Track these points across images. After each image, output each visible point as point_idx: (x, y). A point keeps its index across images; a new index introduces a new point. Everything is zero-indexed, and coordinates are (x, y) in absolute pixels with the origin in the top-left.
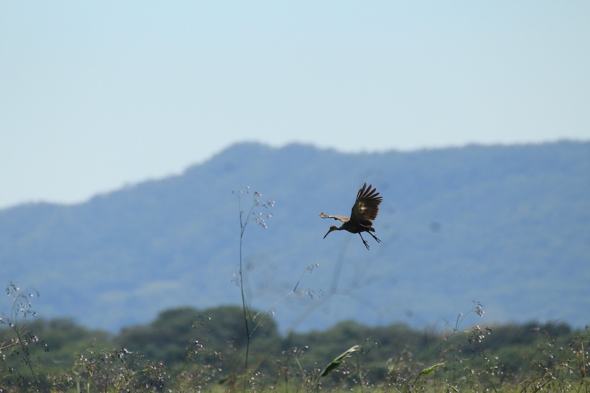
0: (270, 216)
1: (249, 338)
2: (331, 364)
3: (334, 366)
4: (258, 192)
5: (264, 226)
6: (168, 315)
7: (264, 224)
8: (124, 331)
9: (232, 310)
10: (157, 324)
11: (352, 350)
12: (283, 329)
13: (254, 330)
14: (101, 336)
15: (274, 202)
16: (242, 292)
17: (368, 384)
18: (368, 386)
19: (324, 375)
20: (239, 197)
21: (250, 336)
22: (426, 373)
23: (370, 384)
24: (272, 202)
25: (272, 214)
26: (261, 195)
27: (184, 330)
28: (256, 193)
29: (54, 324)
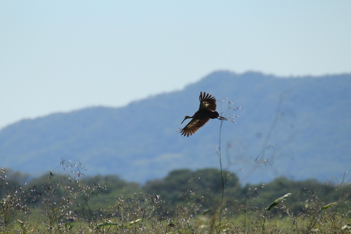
0: (239, 116)
1: (224, 188)
2: (273, 203)
3: (275, 204)
4: (231, 102)
5: (234, 122)
6: (174, 173)
7: (234, 121)
8: (148, 183)
9: (214, 171)
10: (168, 179)
11: (286, 196)
12: (243, 182)
13: (227, 183)
14: (134, 186)
15: (240, 107)
16: (220, 160)
17: (292, 216)
18: (292, 217)
19: (268, 210)
20: (221, 104)
21: (224, 187)
22: (325, 208)
23: (293, 216)
24: (239, 107)
25: (239, 115)
26: (232, 104)
27: (183, 182)
28: (229, 102)
29: (107, 179)
